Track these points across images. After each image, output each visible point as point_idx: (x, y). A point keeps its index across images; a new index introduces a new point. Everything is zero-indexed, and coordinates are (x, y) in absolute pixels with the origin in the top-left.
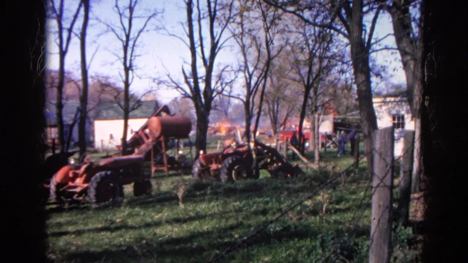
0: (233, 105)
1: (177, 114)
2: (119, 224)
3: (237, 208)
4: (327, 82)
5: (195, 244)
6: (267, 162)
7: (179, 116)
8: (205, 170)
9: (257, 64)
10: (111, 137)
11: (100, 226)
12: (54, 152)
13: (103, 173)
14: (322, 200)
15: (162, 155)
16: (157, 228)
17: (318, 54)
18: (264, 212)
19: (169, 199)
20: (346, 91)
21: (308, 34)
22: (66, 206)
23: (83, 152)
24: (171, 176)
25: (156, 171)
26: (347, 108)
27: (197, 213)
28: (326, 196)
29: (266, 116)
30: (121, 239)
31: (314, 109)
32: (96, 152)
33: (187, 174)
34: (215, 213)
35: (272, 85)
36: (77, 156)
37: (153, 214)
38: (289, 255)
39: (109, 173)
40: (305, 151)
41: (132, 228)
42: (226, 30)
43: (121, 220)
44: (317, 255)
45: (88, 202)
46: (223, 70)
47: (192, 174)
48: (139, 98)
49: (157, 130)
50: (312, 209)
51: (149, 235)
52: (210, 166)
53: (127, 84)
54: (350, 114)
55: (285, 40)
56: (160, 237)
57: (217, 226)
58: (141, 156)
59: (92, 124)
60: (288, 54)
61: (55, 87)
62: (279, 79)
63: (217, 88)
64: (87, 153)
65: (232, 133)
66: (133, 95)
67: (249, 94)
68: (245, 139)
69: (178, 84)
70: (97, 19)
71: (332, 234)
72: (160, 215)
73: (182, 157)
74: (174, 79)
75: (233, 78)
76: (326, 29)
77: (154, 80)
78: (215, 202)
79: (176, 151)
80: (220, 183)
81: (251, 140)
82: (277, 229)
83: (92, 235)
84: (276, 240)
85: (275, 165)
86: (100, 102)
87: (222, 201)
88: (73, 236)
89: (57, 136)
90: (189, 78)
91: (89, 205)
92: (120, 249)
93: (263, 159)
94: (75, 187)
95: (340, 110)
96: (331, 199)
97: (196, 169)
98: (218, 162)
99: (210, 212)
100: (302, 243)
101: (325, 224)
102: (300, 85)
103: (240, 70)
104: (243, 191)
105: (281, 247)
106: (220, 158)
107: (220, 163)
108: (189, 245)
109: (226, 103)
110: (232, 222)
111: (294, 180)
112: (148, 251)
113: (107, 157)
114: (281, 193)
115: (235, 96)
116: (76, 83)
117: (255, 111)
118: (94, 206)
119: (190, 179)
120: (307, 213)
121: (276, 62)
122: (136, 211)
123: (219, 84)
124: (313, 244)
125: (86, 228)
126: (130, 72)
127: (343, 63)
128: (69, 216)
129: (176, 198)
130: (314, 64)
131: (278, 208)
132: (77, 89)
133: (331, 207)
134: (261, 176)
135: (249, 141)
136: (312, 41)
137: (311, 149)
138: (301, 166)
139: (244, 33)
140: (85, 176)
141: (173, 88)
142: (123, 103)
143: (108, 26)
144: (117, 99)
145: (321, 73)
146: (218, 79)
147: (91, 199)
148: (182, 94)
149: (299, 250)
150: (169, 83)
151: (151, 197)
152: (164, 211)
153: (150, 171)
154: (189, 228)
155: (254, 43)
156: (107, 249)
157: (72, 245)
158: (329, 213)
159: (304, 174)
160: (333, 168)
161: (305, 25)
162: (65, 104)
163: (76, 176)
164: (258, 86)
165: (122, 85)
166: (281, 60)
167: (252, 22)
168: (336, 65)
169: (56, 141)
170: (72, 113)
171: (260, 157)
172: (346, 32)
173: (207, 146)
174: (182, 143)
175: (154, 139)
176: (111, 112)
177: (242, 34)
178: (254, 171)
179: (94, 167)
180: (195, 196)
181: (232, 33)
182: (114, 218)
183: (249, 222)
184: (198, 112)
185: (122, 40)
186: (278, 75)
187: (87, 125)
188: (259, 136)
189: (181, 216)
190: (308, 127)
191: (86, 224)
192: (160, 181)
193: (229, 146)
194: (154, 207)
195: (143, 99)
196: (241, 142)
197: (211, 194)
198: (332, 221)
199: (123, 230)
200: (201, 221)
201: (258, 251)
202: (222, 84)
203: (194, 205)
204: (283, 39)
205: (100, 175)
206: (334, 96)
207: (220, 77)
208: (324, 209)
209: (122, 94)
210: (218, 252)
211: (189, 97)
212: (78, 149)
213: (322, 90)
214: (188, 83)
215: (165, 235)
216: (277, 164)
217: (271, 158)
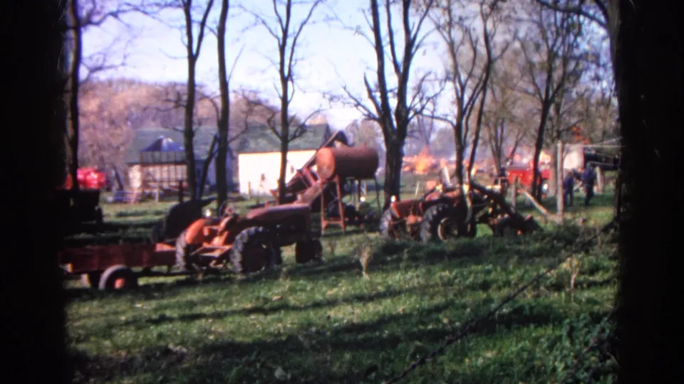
0: (437, 130)
1: (358, 145)
2: (277, 303)
3: (446, 280)
4: (574, 95)
5: (386, 332)
6: (487, 212)
7: (359, 147)
8: (398, 225)
9: (472, 69)
10: (263, 178)
11: (249, 306)
12: (181, 200)
13: (253, 229)
14: (568, 268)
15: (336, 203)
16: (331, 310)
17: (560, 53)
18: (485, 286)
19: (347, 267)
20: (602, 108)
21: (545, 24)
22: (200, 277)
23: (222, 200)
24: (348, 233)
25: (328, 227)
26: (604, 133)
27: (389, 287)
28: (575, 262)
29: (486, 146)
30: (280, 325)
31: (555, 134)
32: (241, 199)
33: (372, 230)
34: (415, 288)
35: (494, 100)
36: (214, 205)
37: (324, 289)
38: (523, 349)
39: (261, 229)
40: (543, 197)
41: (296, 309)
42: (426, 20)
43: (279, 297)
44: (562, 349)
45: (231, 272)
46: (423, 80)
47: (380, 231)
48: (302, 121)
49: (329, 168)
50: (554, 282)
51: (320, 319)
52: (405, 219)
53: (285, 101)
54: (608, 142)
55: (512, 34)
56: (335, 321)
57: (418, 306)
58: (307, 205)
59: (235, 159)
60: (516, 53)
61: (183, 106)
62: (503, 91)
63: (414, 106)
64: (229, 200)
65: (436, 171)
66: (293, 118)
67: (461, 113)
68: (456, 179)
69: (359, 100)
70: (240, 6)
71: (585, 318)
72: (335, 290)
73: (366, 205)
74: (352, 94)
75: (437, 89)
76: (572, 14)
77: (324, 94)
78: (414, 272)
79: (357, 197)
80: (421, 243)
81: (464, 180)
82: (504, 310)
83: (237, 318)
84: (502, 327)
85: (499, 217)
86: (247, 128)
87: (423, 270)
88: (210, 321)
89: (185, 177)
90: (376, 91)
91: (232, 275)
92: (279, 339)
93: (481, 208)
94: (212, 250)
95: (592, 135)
96: (582, 266)
97: (386, 224)
98: (417, 212)
99: (407, 286)
100: (541, 331)
101: (574, 305)
102: (535, 99)
103: (447, 79)
104: (453, 255)
105: (509, 338)
106: (419, 207)
107: (420, 214)
108: (377, 334)
109: (428, 128)
110: (439, 300)
111: (527, 239)
112: (319, 343)
113: (258, 206)
114: (508, 258)
115: (441, 117)
116: (212, 101)
117: (470, 139)
118: (239, 277)
119: (377, 238)
120: (547, 288)
121: (500, 66)
122: (302, 284)
123: (417, 100)
124: (558, 333)
125: (229, 309)
126: (290, 83)
127: (598, 65)
128: (205, 292)
129: (358, 265)
130: (556, 68)
131: (504, 279)
132: (214, 109)
133: (582, 278)
134: (479, 234)
135: (461, 183)
136: (552, 33)
137: (551, 194)
138: (537, 218)
139: (453, 22)
140: (226, 234)
141: (351, 107)
142: (279, 129)
143: (257, 16)
144: (272, 123)
145: (566, 81)
146: (415, 92)
147: (235, 268)
148: (364, 115)
149: (536, 341)
150: (345, 99)
151: (321, 263)
152: (340, 284)
153: (320, 228)
154: (376, 310)
155: (467, 37)
156: (260, 339)
157: (210, 332)
158: (579, 287)
159: (542, 230)
160: (585, 221)
161: (541, 10)
162: (197, 129)
163: (213, 234)
164: (474, 103)
165: (278, 103)
166: (506, 63)
167: (464, 7)
168: (587, 69)
169: (185, 184)
170: (206, 144)
171: (477, 205)
172: (602, 19)
173: (401, 190)
174: (365, 185)
175: (324, 180)
176: (263, 142)
177: (450, 24)
178: (469, 227)
179: (239, 221)
180: (385, 263)
181: (436, 23)
182: (270, 293)
183: (464, 301)
184: (387, 141)
185: (277, 37)
186: (503, 85)
187: (228, 160)
188: (475, 176)
189: (365, 291)
190: (547, 162)
191: (230, 303)
192: (333, 242)
193: (433, 190)
194: (325, 278)
195: (307, 123)
196: (450, 184)
197: (408, 259)
198: (584, 300)
199: (283, 312)
200: (395, 299)
201: (477, 343)
202: (421, 99)
203: (384, 275)
204: (510, 31)
205: (248, 232)
206: (586, 116)
207: (419, 89)
208: (572, 282)
209: (278, 117)
210: (418, 343)
211: (374, 118)
212: (215, 195)
213: (566, 107)
214: (372, 98)
215: (343, 319)
216: (502, 216)
217: (494, 206)
